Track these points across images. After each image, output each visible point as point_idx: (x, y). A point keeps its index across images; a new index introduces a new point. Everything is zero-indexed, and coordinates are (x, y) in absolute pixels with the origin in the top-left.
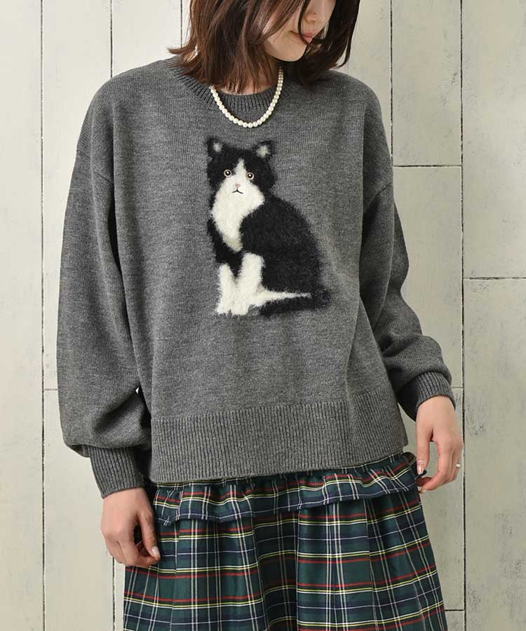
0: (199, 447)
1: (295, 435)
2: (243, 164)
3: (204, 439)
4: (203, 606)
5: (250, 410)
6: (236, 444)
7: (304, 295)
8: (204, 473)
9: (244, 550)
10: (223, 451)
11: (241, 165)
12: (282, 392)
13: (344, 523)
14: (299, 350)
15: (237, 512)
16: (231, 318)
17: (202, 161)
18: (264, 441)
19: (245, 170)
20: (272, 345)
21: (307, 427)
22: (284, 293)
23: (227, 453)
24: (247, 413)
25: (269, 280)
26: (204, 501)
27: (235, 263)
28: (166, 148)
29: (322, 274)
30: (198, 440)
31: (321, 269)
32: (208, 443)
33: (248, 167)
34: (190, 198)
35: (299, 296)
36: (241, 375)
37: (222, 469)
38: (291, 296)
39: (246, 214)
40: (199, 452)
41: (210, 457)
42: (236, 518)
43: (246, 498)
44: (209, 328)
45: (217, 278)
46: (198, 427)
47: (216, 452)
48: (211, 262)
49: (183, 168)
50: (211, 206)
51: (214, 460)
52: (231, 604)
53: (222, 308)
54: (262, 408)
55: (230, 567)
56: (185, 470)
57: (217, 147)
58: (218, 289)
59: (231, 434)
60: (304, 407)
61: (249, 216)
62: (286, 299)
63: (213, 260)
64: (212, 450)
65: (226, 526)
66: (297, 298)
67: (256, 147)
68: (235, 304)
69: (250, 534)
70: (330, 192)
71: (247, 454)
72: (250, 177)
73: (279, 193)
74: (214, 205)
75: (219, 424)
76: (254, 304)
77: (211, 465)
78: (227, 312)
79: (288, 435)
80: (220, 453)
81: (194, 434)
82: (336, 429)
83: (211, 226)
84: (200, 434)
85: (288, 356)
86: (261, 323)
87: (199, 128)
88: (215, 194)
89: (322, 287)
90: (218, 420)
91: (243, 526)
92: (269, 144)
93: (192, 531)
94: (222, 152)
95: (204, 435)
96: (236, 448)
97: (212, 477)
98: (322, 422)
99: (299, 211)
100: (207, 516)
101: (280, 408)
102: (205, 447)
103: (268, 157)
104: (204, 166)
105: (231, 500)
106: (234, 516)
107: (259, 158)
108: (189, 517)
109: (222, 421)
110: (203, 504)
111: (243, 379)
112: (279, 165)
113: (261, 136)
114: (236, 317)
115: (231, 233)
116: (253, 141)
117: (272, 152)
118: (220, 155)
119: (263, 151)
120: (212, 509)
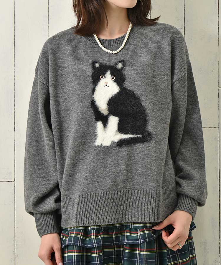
0: (83, 210)
1: (130, 204)
2: (109, 73)
3: (86, 206)
5: (109, 192)
6: (101, 209)
7: (139, 136)
8: (86, 223)
9: (98, 262)
10: (95, 212)
11: (108, 75)
12: (125, 183)
14: (135, 163)
15: (95, 244)
16: (102, 147)
17: (89, 71)
18: (115, 207)
19: (111, 75)
20: (122, 161)
21: (136, 201)
22: (129, 135)
23: (97, 213)
24: (107, 194)
25: (121, 129)
26: (80, 237)
27: (105, 121)
28: (73, 67)
29: (148, 125)
30: (83, 207)
31: (147, 123)
32: (88, 208)
33: (112, 74)
34: (83, 90)
35: (136, 136)
36: (105, 175)
37: (94, 221)
38: (132, 136)
39: (110, 96)
40: (83, 212)
41: (89, 215)
42: (94, 246)
43: (100, 237)
44: (91, 152)
45: (96, 128)
46: (83, 200)
47: (92, 212)
48: (93, 120)
49: (80, 76)
50: (93, 93)
51: (91, 216)
53: (98, 143)
54: (115, 191)
56: (76, 221)
57: (97, 65)
58: (96, 133)
59: (99, 204)
60: (135, 192)
61: (112, 97)
62: (130, 138)
63: (94, 119)
64: (90, 211)
65: (90, 250)
66: (135, 137)
67: (116, 64)
68: (105, 140)
69: (101, 254)
70: (153, 84)
71: (107, 214)
72: (113, 79)
73: (127, 86)
74: (95, 93)
75: (93, 199)
76: (113, 140)
77: (89, 219)
78: (100, 145)
79: (127, 204)
80: (94, 213)
81: (81, 203)
82: (150, 203)
83: (93, 103)
84: (84, 204)
85: (129, 166)
86: (117, 149)
87: (89, 57)
88: (95, 88)
89: (148, 132)
90: (93, 197)
91: (98, 251)
92: (123, 62)
93: (74, 251)
94: (99, 67)
95: (86, 204)
96: (102, 211)
98: (143, 199)
100: (80, 244)
101: (124, 192)
102: (86, 210)
103: (122, 68)
104: (90, 74)
105: (92, 237)
106: (93, 245)
107: (118, 70)
108: (72, 244)
109: (95, 198)
110: (79, 238)
111: (105, 177)
112: (127, 72)
113: (119, 58)
114: (104, 147)
115: (103, 106)
116: (115, 61)
117: (124, 66)
118: (98, 69)
119: (120, 66)
120: (83, 241)
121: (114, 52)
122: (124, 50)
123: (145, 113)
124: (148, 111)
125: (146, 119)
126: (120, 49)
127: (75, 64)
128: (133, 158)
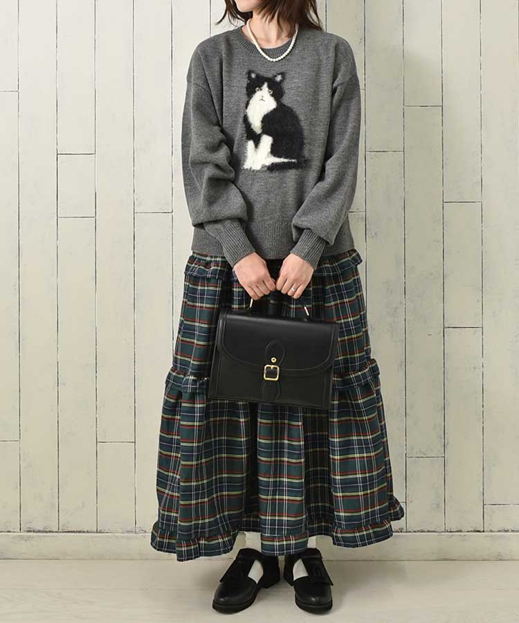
2: (267, 85)
7: (293, 161)
11: (265, 85)
16: (251, 171)
17: (244, 82)
19: (268, 88)
22: (282, 159)
25: (275, 151)
27: (257, 139)
29: (305, 150)
31: (304, 146)
33: (270, 87)
34: (236, 103)
35: (290, 161)
38: (286, 160)
39: (266, 113)
45: (246, 148)
50: (247, 107)
53: (247, 165)
57: (253, 76)
58: (246, 154)
61: (267, 114)
62: (283, 162)
63: (245, 138)
67: (275, 76)
68: (254, 163)
72: (270, 92)
73: (285, 101)
74: (249, 107)
76: (264, 164)
78: (249, 168)
83: (246, 119)
86: (268, 174)
87: (244, 65)
88: (249, 101)
89: (304, 157)
92: (283, 74)
94: (256, 78)
99: (295, 113)
103: (281, 81)
104: (245, 85)
107: (276, 82)
112: (286, 86)
113: (278, 70)
114: (253, 171)
115: (256, 124)
116: (274, 72)
117: (283, 78)
118: (254, 80)
119: (279, 78)
122: (284, 61)
123: (303, 135)
124: (306, 133)
125: (303, 142)
126: (280, 58)
128: (284, 185)
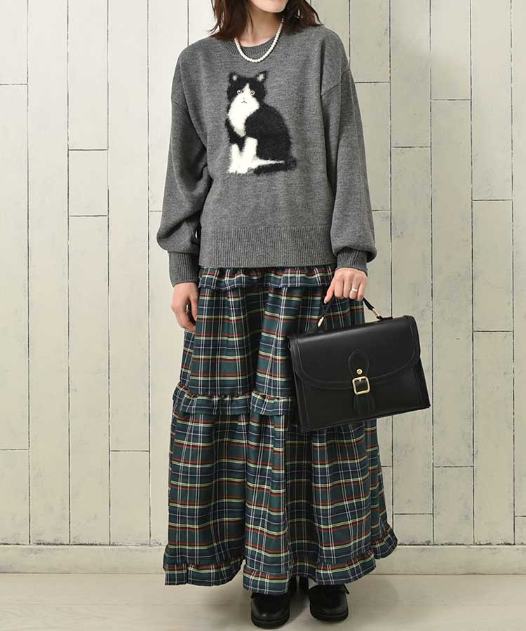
4: (208, 338)
7: (281, 162)
9: (233, 308)
11: (248, 85)
13: (288, 298)
16: (237, 175)
17: (225, 85)
19: (249, 90)
22: (269, 161)
25: (260, 153)
26: (214, 278)
27: (241, 142)
29: (292, 150)
31: (291, 146)
33: (251, 88)
34: (217, 108)
35: (277, 162)
38: (273, 162)
39: (248, 115)
44: (224, 180)
45: (230, 152)
49: (214, 91)
50: (228, 111)
52: (226, 338)
53: (232, 170)
55: (226, 317)
57: (235, 78)
58: (230, 158)
61: (250, 116)
62: (270, 164)
63: (228, 142)
66: (276, 164)
67: (257, 76)
68: (240, 167)
72: (252, 93)
73: (267, 101)
74: (230, 110)
76: (250, 167)
78: (234, 172)
83: (228, 123)
86: (255, 178)
87: (226, 68)
88: (230, 104)
89: (292, 157)
91: (233, 294)
92: (265, 73)
94: (237, 80)
97: (220, 266)
99: (279, 112)
103: (264, 80)
104: (226, 89)
107: (258, 82)
112: (268, 85)
113: (261, 69)
114: (239, 174)
115: (239, 127)
116: (256, 72)
117: (266, 77)
118: (236, 82)
119: (261, 78)
120: (218, 283)
121: (256, 61)
123: (288, 135)
124: (292, 133)
125: (289, 141)
127: (209, 77)
128: (274, 188)
